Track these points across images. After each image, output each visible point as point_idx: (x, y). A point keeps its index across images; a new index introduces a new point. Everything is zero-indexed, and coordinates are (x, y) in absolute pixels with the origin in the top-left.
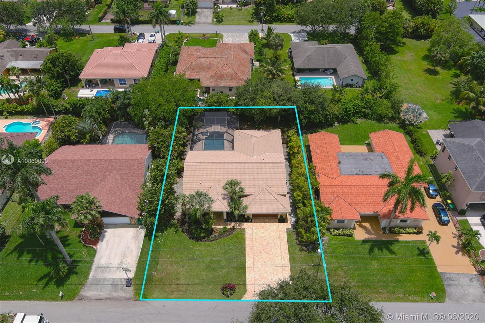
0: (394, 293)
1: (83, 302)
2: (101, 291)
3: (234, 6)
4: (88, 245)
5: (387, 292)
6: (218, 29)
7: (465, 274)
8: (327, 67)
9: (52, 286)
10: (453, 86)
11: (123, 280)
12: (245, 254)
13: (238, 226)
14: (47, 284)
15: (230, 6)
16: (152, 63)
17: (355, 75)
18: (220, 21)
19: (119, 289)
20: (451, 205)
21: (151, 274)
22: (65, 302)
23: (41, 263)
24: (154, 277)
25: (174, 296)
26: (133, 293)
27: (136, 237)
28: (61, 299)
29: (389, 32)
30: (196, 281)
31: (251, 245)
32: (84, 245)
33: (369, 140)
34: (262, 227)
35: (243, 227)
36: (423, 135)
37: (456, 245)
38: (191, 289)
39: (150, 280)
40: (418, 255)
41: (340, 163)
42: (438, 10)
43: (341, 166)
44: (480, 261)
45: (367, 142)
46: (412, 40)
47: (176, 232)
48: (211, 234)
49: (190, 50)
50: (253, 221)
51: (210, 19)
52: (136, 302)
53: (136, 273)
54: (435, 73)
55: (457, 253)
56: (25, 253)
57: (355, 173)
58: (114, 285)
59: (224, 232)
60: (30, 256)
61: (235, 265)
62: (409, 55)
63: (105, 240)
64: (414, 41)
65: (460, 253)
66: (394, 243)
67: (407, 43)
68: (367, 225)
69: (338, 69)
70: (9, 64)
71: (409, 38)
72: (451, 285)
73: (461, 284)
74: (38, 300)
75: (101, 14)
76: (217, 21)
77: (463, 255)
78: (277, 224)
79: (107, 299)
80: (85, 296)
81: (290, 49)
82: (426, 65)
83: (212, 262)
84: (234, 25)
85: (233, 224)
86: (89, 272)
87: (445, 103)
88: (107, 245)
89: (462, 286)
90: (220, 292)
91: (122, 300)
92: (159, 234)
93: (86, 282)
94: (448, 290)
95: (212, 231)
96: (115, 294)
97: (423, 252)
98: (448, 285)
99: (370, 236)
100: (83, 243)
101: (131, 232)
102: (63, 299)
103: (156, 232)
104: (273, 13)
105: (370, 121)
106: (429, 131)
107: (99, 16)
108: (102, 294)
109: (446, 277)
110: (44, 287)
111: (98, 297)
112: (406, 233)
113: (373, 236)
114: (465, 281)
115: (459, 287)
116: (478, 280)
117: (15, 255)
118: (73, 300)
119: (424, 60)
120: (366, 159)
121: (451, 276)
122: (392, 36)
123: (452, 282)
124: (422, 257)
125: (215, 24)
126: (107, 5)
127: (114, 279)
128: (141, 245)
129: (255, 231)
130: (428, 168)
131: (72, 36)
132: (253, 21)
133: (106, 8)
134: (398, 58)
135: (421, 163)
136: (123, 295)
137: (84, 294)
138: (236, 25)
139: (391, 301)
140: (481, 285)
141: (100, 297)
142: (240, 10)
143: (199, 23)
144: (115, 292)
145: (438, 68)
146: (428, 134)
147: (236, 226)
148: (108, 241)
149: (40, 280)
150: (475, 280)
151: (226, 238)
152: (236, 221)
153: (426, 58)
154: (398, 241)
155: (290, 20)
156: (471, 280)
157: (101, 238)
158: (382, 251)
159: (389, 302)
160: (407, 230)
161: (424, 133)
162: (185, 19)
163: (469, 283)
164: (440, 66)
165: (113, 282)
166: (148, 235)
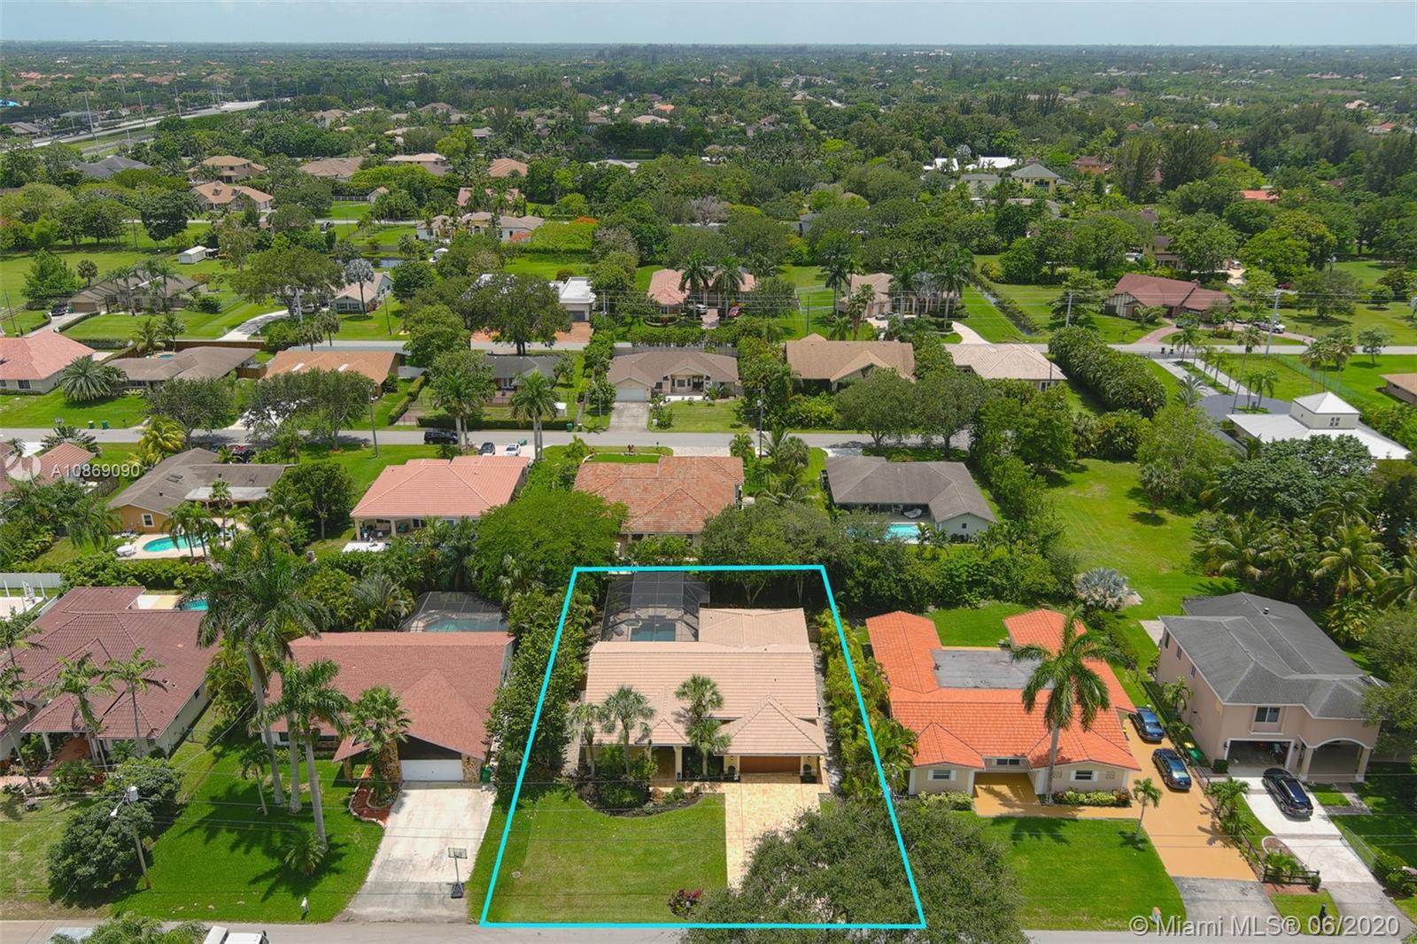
0: (1067, 914)
1: (352, 926)
2: (394, 905)
3: (698, 398)
4: (366, 819)
5: (1053, 912)
6: (663, 439)
7: (1231, 881)
8: (908, 501)
9: (283, 894)
10: (1198, 544)
11: (444, 885)
12: (724, 839)
13: (707, 788)
14: (270, 892)
15: (687, 398)
16: (513, 494)
17: (969, 514)
18: (664, 425)
19: (436, 903)
20: (1192, 752)
21: (509, 875)
22: (311, 925)
23: (257, 851)
24: (516, 882)
25: (561, 915)
26: (467, 910)
27: (474, 807)
28: (303, 918)
29: (1043, 436)
30: (613, 889)
31: (739, 824)
32: (356, 819)
33: (1007, 638)
34: (764, 792)
35: (719, 791)
36: (1130, 630)
37: (1208, 827)
38: (600, 903)
39: (504, 886)
40: (1122, 845)
41: (937, 667)
42: (1156, 405)
43: (940, 673)
44: (1262, 857)
45: (1002, 642)
46: (1101, 461)
47: (566, 799)
48: (646, 801)
49: (601, 468)
50: (742, 779)
51: (643, 422)
52: (473, 927)
53: (475, 872)
54: (1158, 521)
55: (1211, 842)
56: (224, 831)
57: (972, 684)
58: (425, 894)
59: (677, 798)
60: (234, 837)
61: (701, 860)
62: (1096, 488)
63: (404, 811)
64: (1108, 463)
65: (1219, 843)
66: (1064, 825)
67: (1090, 467)
68: (1004, 789)
69: (930, 506)
70: (192, 493)
71: (1096, 458)
72: (1199, 900)
73: (1221, 898)
74: (248, 921)
75: (396, 409)
76: (658, 425)
77: (1226, 845)
78: (798, 786)
79: (407, 920)
80: (356, 915)
81: (824, 472)
82: (1135, 506)
83: (648, 853)
84: (699, 432)
85: (696, 784)
86: (368, 870)
87: (1180, 573)
88: (410, 821)
89: (1223, 902)
90: (669, 910)
91: (443, 922)
92: (527, 801)
93: (358, 889)
94: (1191, 910)
95: (648, 796)
96: (426, 912)
97: (1134, 840)
98: (1192, 900)
99: (1011, 811)
100: (355, 814)
101: (462, 798)
102: (307, 917)
103: (521, 795)
104: (784, 409)
105: (1010, 603)
106: (1143, 623)
107: (393, 412)
108: (396, 911)
109: (1186, 886)
110: (264, 899)
111: (387, 917)
112: (1093, 805)
113: (1017, 810)
114: (1231, 893)
115: (1217, 904)
116: (1260, 892)
117: (200, 835)
118: (329, 921)
119: (1131, 498)
120: (997, 662)
121: (1199, 884)
122: (1050, 446)
123: (1200, 896)
124: (1129, 848)
125: (652, 431)
126: (410, 394)
127: (424, 883)
128: (487, 821)
129: (748, 798)
130: (1142, 688)
131: (327, 450)
132: (740, 426)
133: (407, 398)
134: (1071, 493)
135: (1127, 680)
136: (446, 913)
137: (355, 911)
138: (703, 432)
139: (1060, 929)
140: (1266, 902)
141: (393, 917)
142: (709, 405)
143: (618, 428)
144: (427, 907)
145: (1164, 513)
146: (1142, 627)
147: (704, 788)
148: (409, 814)
149: (256, 880)
150: (1254, 891)
151: (681, 810)
152: (703, 780)
153: (1134, 493)
154: (1076, 820)
155: (824, 424)
156: (1243, 892)
157: (394, 808)
158: (1039, 838)
159: (1056, 929)
160: (1094, 796)
161: (1132, 626)
162: (588, 420)
163: (1239, 896)
164: (1169, 508)
165: (422, 889)
166: (502, 803)
